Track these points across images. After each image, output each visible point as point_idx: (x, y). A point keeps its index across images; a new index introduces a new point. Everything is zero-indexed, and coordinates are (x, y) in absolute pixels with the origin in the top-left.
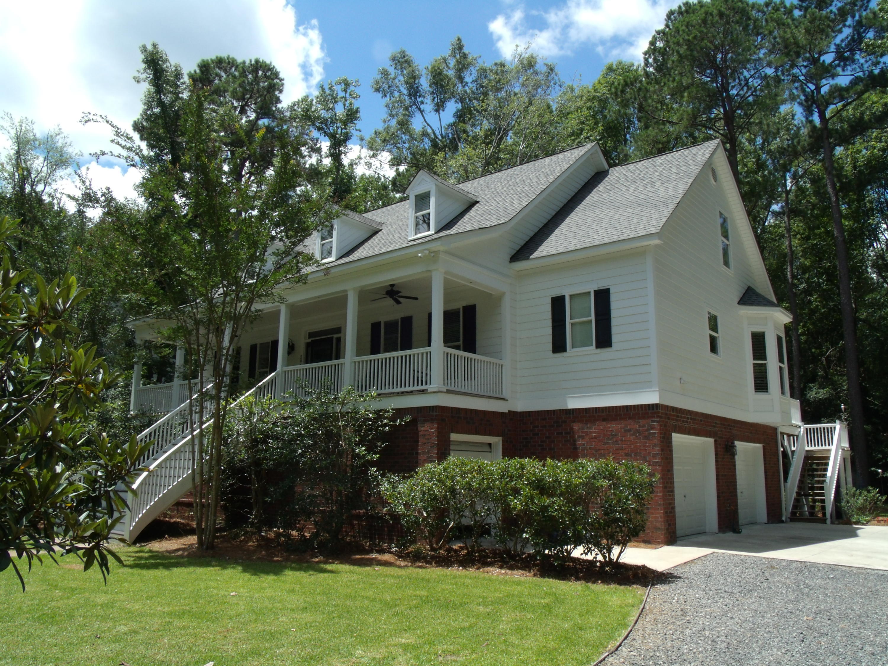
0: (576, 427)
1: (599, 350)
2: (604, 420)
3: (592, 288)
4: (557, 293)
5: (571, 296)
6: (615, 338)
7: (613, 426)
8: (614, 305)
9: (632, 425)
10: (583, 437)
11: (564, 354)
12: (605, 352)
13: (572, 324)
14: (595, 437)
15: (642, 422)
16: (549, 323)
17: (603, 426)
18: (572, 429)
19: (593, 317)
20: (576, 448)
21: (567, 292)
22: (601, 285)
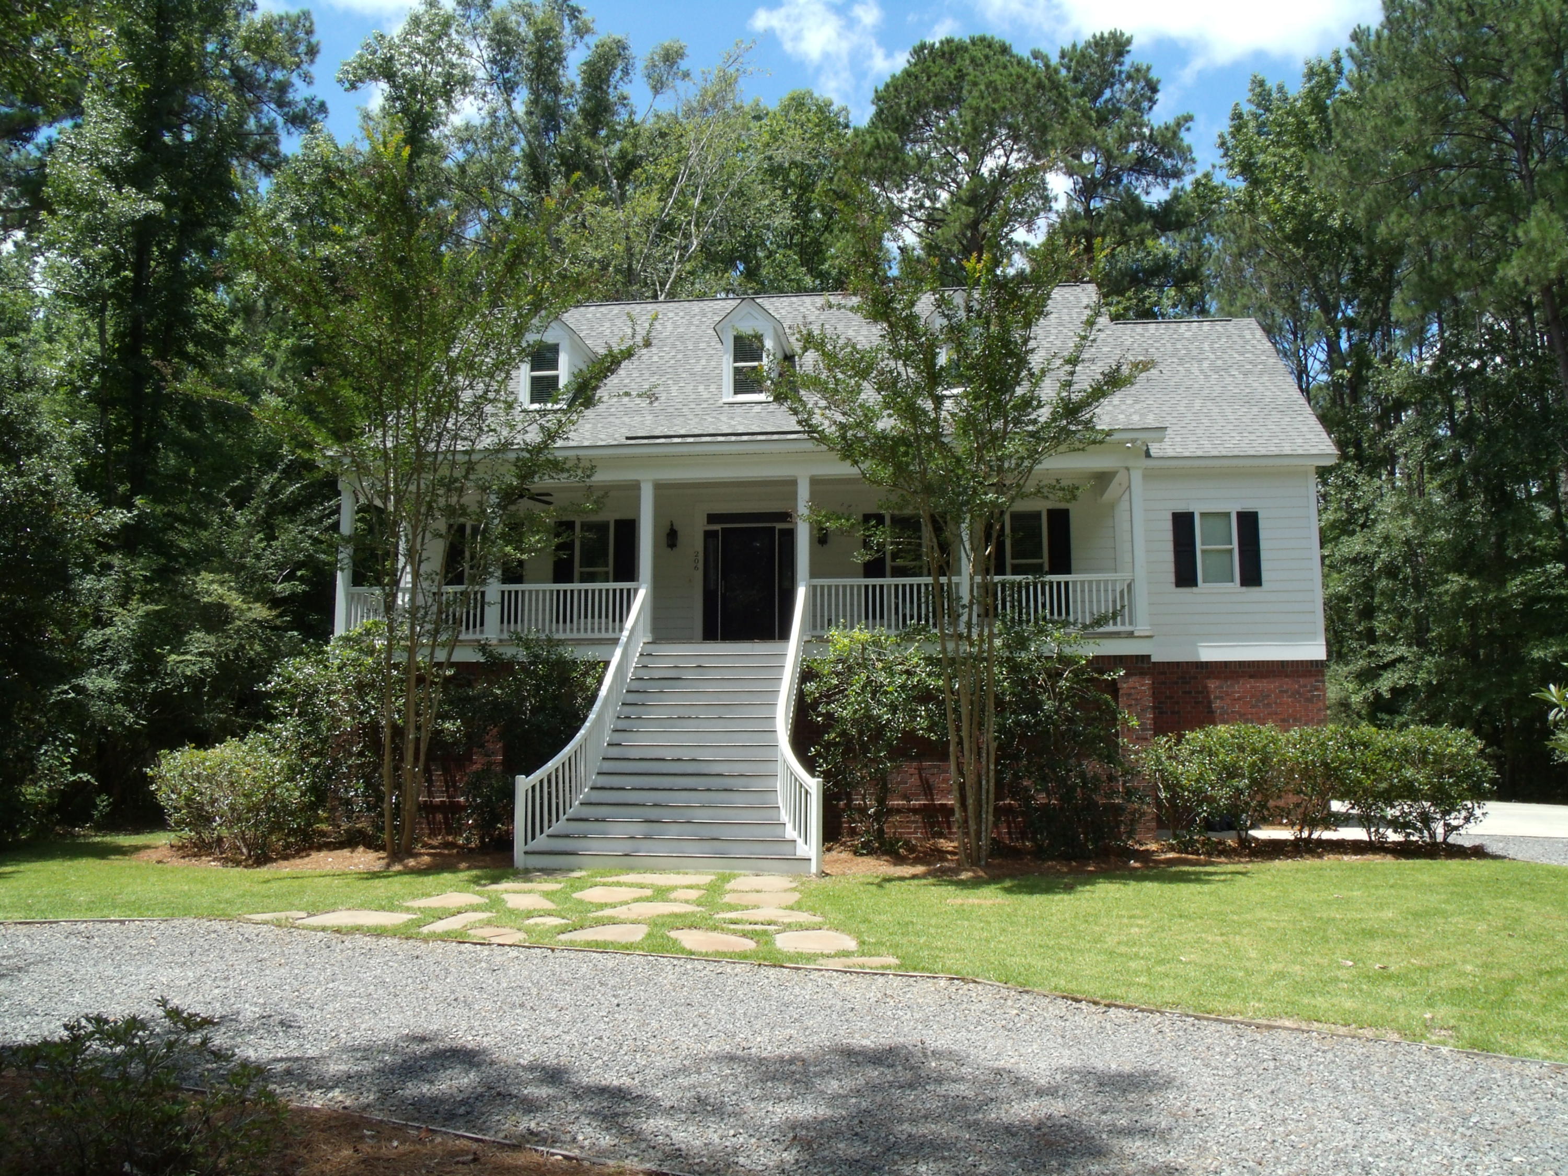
0: (1212, 684)
1: (1244, 589)
2: (1251, 677)
3: (1234, 508)
4: (1181, 508)
5: (1203, 515)
6: (1265, 576)
7: (1263, 685)
8: (1263, 534)
9: (1289, 684)
10: (1221, 698)
11: (1194, 589)
12: (1252, 592)
13: (1203, 552)
14: (1239, 699)
15: (1302, 681)
16: (1170, 546)
17: (1250, 684)
18: (1206, 687)
19: (1235, 545)
20: (1211, 712)
21: (1197, 508)
22: (1248, 506)
